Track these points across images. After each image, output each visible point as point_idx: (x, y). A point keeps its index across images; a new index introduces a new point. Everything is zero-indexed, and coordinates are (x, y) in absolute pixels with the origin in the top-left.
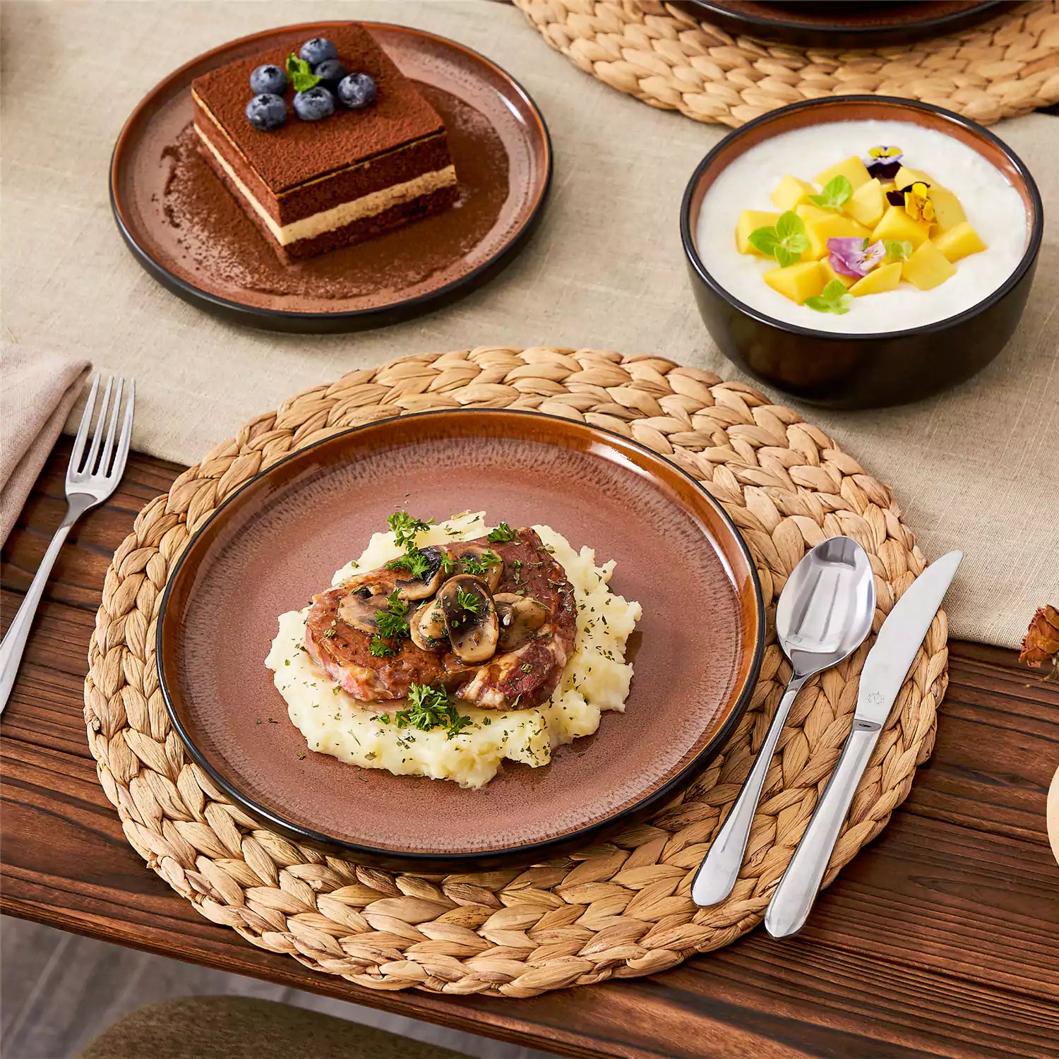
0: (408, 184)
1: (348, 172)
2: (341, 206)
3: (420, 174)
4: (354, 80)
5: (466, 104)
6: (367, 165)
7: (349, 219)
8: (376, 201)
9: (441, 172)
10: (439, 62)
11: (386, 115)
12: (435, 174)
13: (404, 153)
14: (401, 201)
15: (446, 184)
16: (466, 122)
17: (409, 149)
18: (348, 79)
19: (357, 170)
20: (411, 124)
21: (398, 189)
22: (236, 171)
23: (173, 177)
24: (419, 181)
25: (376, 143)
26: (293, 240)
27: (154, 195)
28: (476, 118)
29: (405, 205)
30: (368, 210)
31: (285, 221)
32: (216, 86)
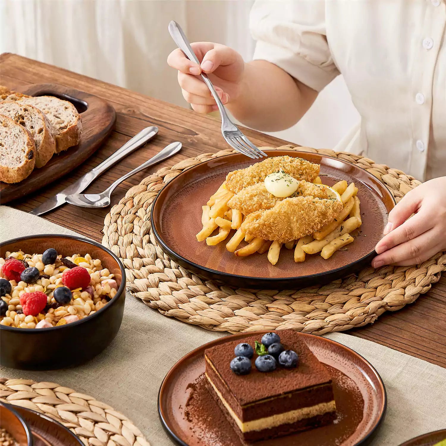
0: (311, 408)
1: (280, 399)
2: (275, 416)
3: (317, 403)
4: (288, 352)
5: (344, 375)
6: (290, 396)
7: (279, 423)
8: (293, 415)
9: (329, 404)
10: (333, 354)
11: (302, 372)
12: (325, 404)
13: (310, 391)
14: (307, 417)
15: (331, 410)
16: (344, 383)
17: (313, 389)
18: (285, 352)
19: (285, 398)
20: (315, 377)
21: (306, 410)
22: (223, 395)
23: (191, 398)
24: (317, 407)
25: (296, 385)
26: (248, 431)
27: (180, 406)
28: (349, 381)
29: (309, 419)
30: (289, 419)
31: (245, 420)
32: (216, 353)
